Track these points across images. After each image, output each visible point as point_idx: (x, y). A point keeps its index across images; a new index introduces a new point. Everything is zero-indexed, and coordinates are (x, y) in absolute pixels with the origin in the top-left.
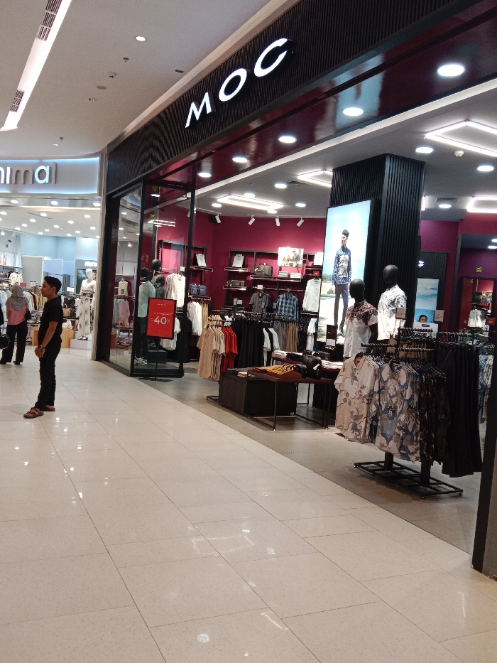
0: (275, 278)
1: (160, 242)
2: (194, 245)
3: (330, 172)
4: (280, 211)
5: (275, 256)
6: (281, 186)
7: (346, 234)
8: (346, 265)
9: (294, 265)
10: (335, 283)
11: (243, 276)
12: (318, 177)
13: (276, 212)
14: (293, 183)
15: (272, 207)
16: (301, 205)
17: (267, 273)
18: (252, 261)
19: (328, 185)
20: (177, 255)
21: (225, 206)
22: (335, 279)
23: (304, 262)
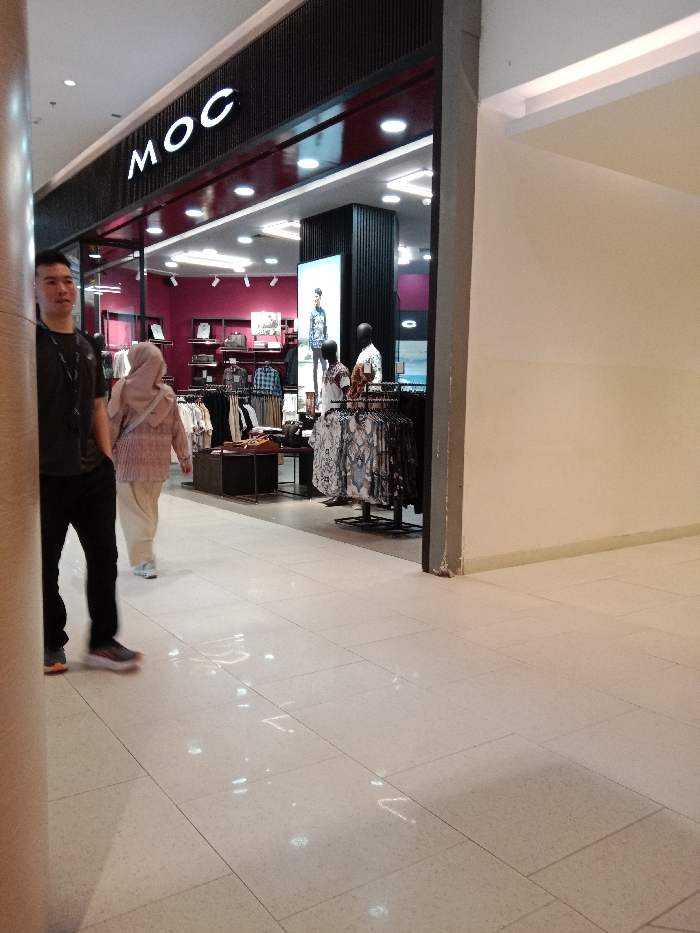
0: (250, 349)
1: (104, 313)
2: (147, 314)
3: (297, 224)
4: (248, 269)
5: (247, 323)
6: (245, 240)
7: (319, 293)
8: (321, 327)
10: (312, 347)
11: (212, 349)
12: (286, 230)
13: (244, 270)
14: (258, 236)
15: (238, 264)
16: (272, 261)
17: (240, 344)
18: (220, 330)
19: (296, 237)
20: (126, 328)
21: (182, 266)
22: (311, 342)
23: (283, 329)
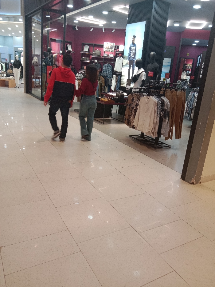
0: (102, 57)
1: (51, 39)
2: (66, 40)
3: (128, 7)
4: (104, 25)
5: (102, 46)
6: (105, 13)
7: (134, 37)
8: (134, 51)
9: (111, 51)
10: (129, 60)
11: (88, 55)
12: (122, 9)
13: (102, 25)
14: (111, 11)
15: (101, 23)
16: (114, 22)
17: (98, 54)
18: (92, 48)
19: (127, 13)
20: (59, 45)
21: (80, 22)
22: (129, 58)
23: (115, 49)
